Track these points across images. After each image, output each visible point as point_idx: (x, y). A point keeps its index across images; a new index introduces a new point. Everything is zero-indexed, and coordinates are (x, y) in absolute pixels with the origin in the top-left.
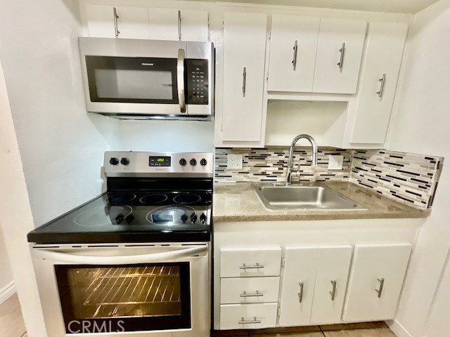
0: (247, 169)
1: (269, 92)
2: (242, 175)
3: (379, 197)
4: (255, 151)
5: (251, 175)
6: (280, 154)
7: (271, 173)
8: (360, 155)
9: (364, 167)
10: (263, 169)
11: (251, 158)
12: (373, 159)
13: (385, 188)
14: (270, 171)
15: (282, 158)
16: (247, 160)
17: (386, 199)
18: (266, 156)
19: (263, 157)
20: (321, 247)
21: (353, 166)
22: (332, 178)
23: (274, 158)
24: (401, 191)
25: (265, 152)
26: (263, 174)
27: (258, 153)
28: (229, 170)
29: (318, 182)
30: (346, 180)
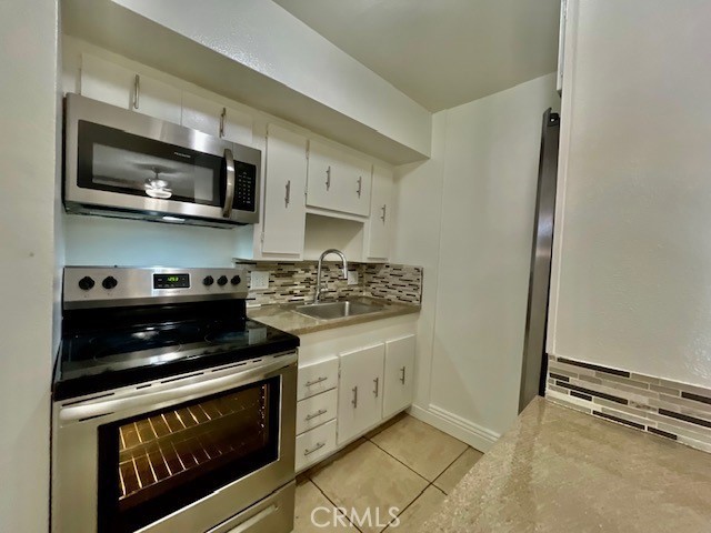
0: (273, 289)
1: (308, 206)
2: (268, 297)
3: (389, 304)
4: (282, 267)
5: (278, 296)
6: (307, 271)
7: (298, 292)
8: (370, 270)
9: (375, 280)
10: (290, 288)
11: (277, 276)
12: (382, 272)
13: (392, 295)
14: (298, 289)
15: (309, 275)
16: (273, 278)
17: (394, 303)
18: (293, 273)
19: (290, 274)
20: (365, 348)
21: (365, 281)
22: (351, 294)
23: (301, 275)
24: (404, 295)
25: (291, 269)
26: (291, 293)
27: (286, 269)
28: (252, 291)
29: (341, 298)
30: (360, 294)
